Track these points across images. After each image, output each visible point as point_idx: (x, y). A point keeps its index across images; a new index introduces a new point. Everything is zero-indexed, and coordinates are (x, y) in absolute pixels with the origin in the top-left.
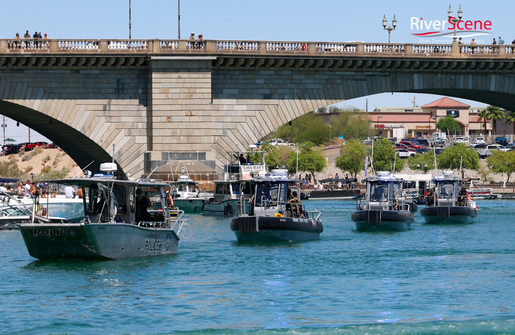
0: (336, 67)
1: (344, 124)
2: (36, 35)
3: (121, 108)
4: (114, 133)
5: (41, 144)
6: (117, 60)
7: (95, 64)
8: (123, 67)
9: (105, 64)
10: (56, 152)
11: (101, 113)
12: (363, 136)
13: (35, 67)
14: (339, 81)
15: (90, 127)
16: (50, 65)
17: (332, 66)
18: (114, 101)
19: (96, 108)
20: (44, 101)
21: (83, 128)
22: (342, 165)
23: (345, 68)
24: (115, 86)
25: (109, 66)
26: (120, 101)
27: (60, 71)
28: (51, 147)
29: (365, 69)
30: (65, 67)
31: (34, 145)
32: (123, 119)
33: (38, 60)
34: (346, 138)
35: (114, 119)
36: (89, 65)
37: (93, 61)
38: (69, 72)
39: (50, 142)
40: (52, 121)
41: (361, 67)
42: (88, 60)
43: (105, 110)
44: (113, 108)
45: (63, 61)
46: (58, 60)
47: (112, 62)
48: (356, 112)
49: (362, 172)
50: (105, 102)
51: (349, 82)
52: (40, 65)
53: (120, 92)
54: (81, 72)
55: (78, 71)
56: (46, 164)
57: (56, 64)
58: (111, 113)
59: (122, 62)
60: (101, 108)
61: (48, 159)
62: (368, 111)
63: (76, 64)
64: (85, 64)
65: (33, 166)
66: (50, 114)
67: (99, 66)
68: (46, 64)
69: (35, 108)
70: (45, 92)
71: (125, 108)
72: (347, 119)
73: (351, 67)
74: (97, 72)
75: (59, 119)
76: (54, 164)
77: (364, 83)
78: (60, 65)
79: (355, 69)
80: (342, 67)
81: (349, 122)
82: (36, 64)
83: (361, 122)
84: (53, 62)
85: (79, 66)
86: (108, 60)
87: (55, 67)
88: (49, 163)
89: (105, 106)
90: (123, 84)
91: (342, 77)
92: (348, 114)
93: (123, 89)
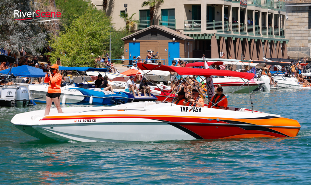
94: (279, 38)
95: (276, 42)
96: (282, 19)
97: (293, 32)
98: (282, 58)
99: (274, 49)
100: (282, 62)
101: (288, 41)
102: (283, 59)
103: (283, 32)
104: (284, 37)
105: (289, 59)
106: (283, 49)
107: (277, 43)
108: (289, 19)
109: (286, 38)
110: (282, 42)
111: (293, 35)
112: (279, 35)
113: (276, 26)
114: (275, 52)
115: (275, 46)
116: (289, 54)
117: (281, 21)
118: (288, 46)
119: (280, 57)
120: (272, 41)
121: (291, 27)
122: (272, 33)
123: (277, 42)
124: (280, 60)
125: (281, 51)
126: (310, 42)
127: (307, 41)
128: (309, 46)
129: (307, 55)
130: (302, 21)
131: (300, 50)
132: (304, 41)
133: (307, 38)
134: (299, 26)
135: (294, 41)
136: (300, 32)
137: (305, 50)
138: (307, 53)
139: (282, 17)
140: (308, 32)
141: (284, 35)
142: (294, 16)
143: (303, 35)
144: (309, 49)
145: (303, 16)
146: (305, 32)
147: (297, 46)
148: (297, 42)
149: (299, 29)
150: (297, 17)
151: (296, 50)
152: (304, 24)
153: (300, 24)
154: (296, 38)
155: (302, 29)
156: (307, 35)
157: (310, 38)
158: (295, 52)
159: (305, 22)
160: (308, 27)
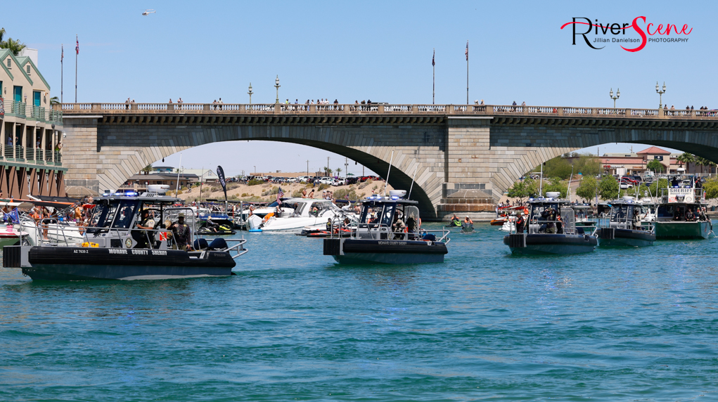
0: (577, 125)
1: (582, 165)
2: (369, 102)
3: (427, 152)
4: (422, 170)
5: (371, 177)
6: (425, 119)
7: (409, 122)
8: (429, 124)
9: (416, 122)
10: (380, 183)
11: (413, 156)
12: (595, 173)
13: (368, 124)
14: (579, 134)
15: (405, 166)
16: (378, 122)
17: (574, 124)
18: (422, 148)
19: (410, 152)
20: (374, 147)
21: (401, 166)
22: (581, 194)
23: (584, 125)
24: (423, 137)
25: (419, 123)
26: (426, 148)
27: (385, 127)
28: (378, 179)
29: (597, 126)
30: (389, 124)
31: (366, 178)
32: (428, 160)
33: (371, 118)
34: (583, 175)
35: (422, 160)
36: (405, 122)
37: (408, 120)
38: (391, 127)
39: (378, 176)
40: (379, 161)
41: (595, 125)
42: (405, 119)
43: (415, 154)
44: (421, 152)
45: (387, 120)
46: (384, 119)
47: (421, 120)
48: (591, 156)
49: (595, 198)
50: (416, 148)
51: (586, 135)
52: (372, 122)
53: (426, 142)
54: (400, 127)
55: (397, 127)
56: (375, 191)
57: (382, 122)
58: (420, 156)
59: (428, 120)
60: (413, 152)
61: (376, 187)
62: (600, 156)
63: (396, 122)
64: (403, 122)
65: (366, 193)
66: (378, 157)
67: (412, 123)
68: (375, 122)
69: (368, 152)
70: (375, 141)
71: (430, 152)
72: (584, 161)
73: (588, 124)
74: (410, 127)
75: (384, 160)
76: (380, 191)
77: (597, 136)
78: (385, 122)
79: (590, 126)
80: (581, 124)
81: (586, 164)
82: (369, 122)
83: (594, 163)
84: (381, 120)
85: (398, 123)
86: (418, 119)
87: (382, 124)
88: (377, 191)
89: (416, 151)
90: (429, 136)
91: (581, 132)
92: (585, 158)
93: (428, 139)
94: (52, 165)
95: (47, 171)
96: (57, 137)
97: (73, 157)
98: (56, 196)
99: (45, 181)
100: (56, 202)
101: (66, 170)
102: (58, 198)
103: (58, 157)
104: (61, 164)
105: (67, 198)
106: (58, 182)
107: (49, 174)
108: (67, 137)
109: (63, 166)
110: (56, 172)
111: (73, 161)
112: (53, 161)
113: (48, 147)
114: (47, 187)
115: (47, 178)
116: (68, 190)
117: (55, 139)
118: (66, 177)
119: (54, 194)
120: (41, 170)
121: (70, 149)
122: (41, 159)
123: (50, 171)
124: (53, 198)
125: (55, 185)
126: (99, 171)
127: (95, 171)
128: (98, 178)
129: (95, 192)
130: (87, 141)
131: (84, 183)
132: (90, 171)
133: (94, 166)
134: (82, 149)
135: (75, 171)
136: (84, 157)
137: (92, 184)
138: (94, 188)
139: (57, 134)
140: (96, 157)
141: (59, 161)
142: (76, 134)
143: (89, 161)
144: (98, 182)
145: (90, 134)
146: (92, 157)
147: (80, 177)
148: (80, 171)
149: (83, 153)
150: (79, 134)
151: (78, 183)
152: (91, 145)
153: (84, 145)
154: (78, 166)
155: (87, 153)
156: (95, 161)
157: (99, 166)
158: (76, 188)
159: (92, 141)
160: (96, 149)
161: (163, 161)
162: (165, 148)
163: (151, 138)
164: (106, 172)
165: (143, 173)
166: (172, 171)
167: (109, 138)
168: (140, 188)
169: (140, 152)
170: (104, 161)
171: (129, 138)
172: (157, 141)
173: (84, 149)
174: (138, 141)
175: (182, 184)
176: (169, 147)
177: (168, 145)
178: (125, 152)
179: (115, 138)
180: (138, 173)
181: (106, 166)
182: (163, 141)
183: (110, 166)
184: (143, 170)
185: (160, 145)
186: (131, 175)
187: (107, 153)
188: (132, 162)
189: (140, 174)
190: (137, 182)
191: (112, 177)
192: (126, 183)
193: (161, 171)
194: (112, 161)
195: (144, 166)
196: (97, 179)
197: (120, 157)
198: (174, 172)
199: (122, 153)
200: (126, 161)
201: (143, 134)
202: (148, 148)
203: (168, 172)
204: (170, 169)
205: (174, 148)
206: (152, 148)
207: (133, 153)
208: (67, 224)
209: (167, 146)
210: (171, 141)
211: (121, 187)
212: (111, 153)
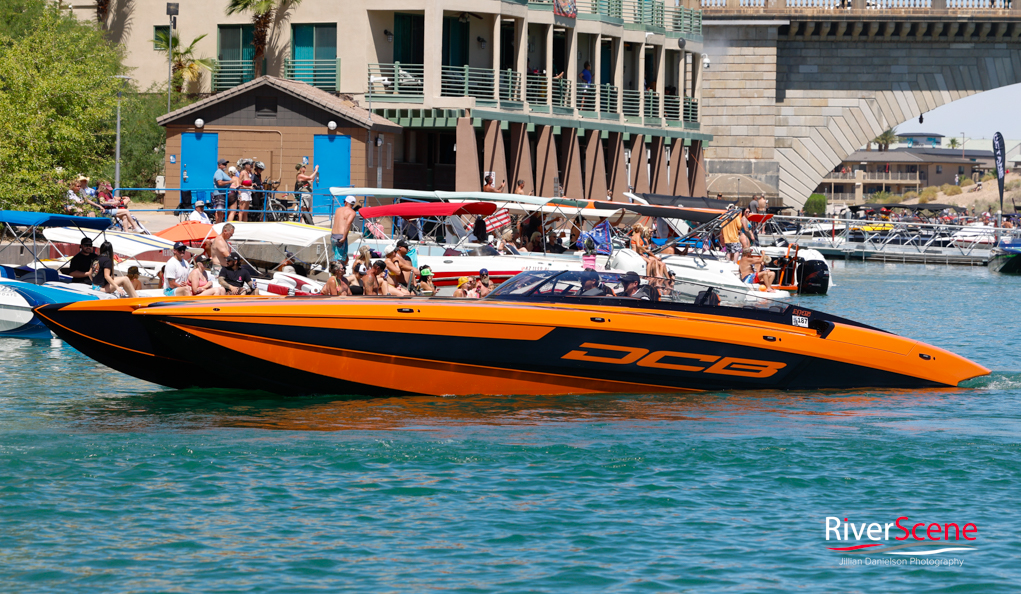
94: (679, 128)
95: (668, 141)
96: (689, 68)
97: (725, 111)
98: (687, 194)
99: (664, 163)
100: (681, 207)
101: (710, 138)
102: (691, 200)
103: (692, 111)
104: (697, 126)
106: (692, 164)
107: (672, 146)
108: (712, 67)
109: (703, 130)
110: (688, 142)
111: (724, 120)
112: (681, 118)
113: (671, 90)
114: (667, 175)
115: (666, 156)
116: (711, 182)
117: (685, 72)
118: (708, 155)
120: (655, 139)
121: (718, 93)
122: (656, 113)
123: (674, 140)
124: (675, 199)
125: (685, 171)
126: (780, 143)
127: (771, 142)
128: (777, 156)
129: (771, 188)
130: (753, 75)
131: (748, 168)
132: (759, 141)
133: (769, 130)
134: (744, 92)
135: (728, 141)
136: (749, 110)
137: (764, 170)
138: (769, 179)
139: (689, 59)
140: (773, 111)
141: (695, 117)
142: (730, 59)
143: (759, 120)
144: (777, 167)
145: (760, 60)
146: (764, 111)
147: (739, 155)
148: (739, 142)
149: (745, 102)
150: (738, 60)
151: (735, 168)
152: (763, 84)
153: (748, 84)
154: (735, 131)
155: (755, 101)
156: (771, 120)
157: (781, 131)
158: (731, 177)
159: (766, 76)
160: (773, 93)
161: (921, 120)
162: (927, 93)
163: (894, 69)
164: (795, 143)
165: (875, 147)
166: (939, 143)
167: (803, 69)
168: (869, 181)
169: (871, 101)
170: (792, 120)
171: (845, 69)
172: (907, 77)
173: (749, 93)
174: (865, 78)
175: (961, 173)
176: (935, 93)
177: (932, 86)
178: (838, 101)
179: (815, 69)
180: (865, 147)
181: (796, 131)
182: (921, 78)
183: (805, 131)
184: (876, 141)
185: (914, 86)
186: (850, 151)
187: (799, 102)
188: (853, 123)
189: (868, 149)
190: (862, 168)
191: (807, 155)
192: (837, 169)
193: (916, 143)
194: (808, 120)
195: (879, 133)
196: (776, 160)
197: (826, 111)
198: (945, 144)
199: (831, 102)
200: (840, 120)
201: (876, 61)
202: (888, 93)
203: (930, 146)
204: (935, 138)
205: (945, 94)
206: (898, 93)
207: (854, 102)
208: (713, 257)
209: (930, 89)
210: (939, 78)
211: (828, 176)
212: (807, 102)
